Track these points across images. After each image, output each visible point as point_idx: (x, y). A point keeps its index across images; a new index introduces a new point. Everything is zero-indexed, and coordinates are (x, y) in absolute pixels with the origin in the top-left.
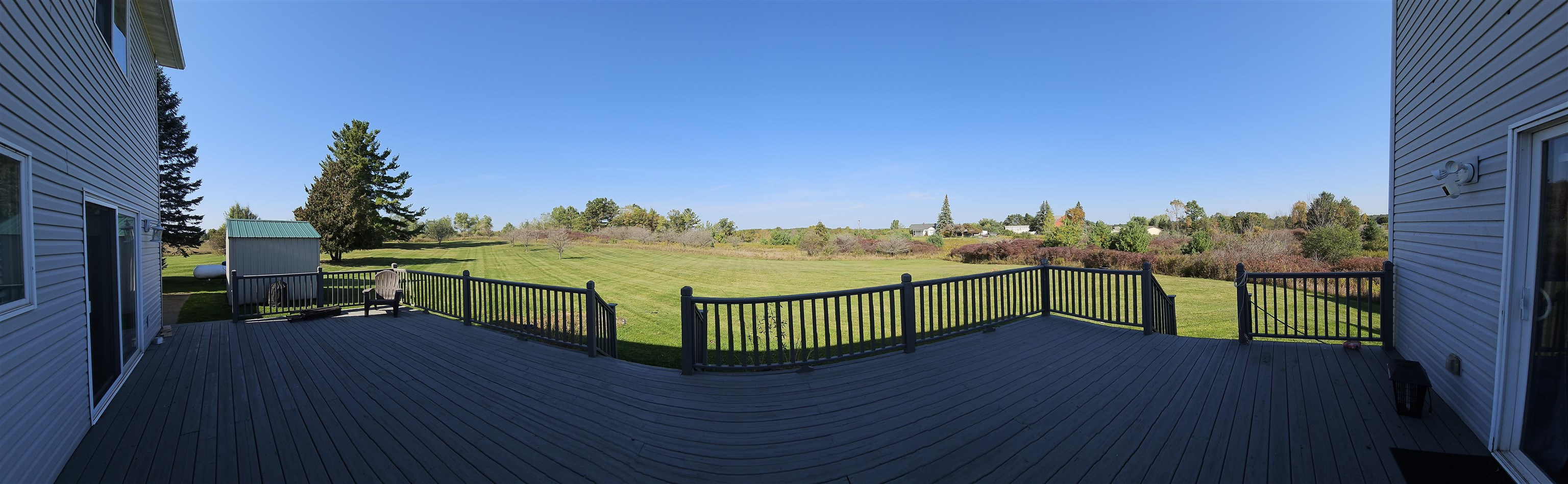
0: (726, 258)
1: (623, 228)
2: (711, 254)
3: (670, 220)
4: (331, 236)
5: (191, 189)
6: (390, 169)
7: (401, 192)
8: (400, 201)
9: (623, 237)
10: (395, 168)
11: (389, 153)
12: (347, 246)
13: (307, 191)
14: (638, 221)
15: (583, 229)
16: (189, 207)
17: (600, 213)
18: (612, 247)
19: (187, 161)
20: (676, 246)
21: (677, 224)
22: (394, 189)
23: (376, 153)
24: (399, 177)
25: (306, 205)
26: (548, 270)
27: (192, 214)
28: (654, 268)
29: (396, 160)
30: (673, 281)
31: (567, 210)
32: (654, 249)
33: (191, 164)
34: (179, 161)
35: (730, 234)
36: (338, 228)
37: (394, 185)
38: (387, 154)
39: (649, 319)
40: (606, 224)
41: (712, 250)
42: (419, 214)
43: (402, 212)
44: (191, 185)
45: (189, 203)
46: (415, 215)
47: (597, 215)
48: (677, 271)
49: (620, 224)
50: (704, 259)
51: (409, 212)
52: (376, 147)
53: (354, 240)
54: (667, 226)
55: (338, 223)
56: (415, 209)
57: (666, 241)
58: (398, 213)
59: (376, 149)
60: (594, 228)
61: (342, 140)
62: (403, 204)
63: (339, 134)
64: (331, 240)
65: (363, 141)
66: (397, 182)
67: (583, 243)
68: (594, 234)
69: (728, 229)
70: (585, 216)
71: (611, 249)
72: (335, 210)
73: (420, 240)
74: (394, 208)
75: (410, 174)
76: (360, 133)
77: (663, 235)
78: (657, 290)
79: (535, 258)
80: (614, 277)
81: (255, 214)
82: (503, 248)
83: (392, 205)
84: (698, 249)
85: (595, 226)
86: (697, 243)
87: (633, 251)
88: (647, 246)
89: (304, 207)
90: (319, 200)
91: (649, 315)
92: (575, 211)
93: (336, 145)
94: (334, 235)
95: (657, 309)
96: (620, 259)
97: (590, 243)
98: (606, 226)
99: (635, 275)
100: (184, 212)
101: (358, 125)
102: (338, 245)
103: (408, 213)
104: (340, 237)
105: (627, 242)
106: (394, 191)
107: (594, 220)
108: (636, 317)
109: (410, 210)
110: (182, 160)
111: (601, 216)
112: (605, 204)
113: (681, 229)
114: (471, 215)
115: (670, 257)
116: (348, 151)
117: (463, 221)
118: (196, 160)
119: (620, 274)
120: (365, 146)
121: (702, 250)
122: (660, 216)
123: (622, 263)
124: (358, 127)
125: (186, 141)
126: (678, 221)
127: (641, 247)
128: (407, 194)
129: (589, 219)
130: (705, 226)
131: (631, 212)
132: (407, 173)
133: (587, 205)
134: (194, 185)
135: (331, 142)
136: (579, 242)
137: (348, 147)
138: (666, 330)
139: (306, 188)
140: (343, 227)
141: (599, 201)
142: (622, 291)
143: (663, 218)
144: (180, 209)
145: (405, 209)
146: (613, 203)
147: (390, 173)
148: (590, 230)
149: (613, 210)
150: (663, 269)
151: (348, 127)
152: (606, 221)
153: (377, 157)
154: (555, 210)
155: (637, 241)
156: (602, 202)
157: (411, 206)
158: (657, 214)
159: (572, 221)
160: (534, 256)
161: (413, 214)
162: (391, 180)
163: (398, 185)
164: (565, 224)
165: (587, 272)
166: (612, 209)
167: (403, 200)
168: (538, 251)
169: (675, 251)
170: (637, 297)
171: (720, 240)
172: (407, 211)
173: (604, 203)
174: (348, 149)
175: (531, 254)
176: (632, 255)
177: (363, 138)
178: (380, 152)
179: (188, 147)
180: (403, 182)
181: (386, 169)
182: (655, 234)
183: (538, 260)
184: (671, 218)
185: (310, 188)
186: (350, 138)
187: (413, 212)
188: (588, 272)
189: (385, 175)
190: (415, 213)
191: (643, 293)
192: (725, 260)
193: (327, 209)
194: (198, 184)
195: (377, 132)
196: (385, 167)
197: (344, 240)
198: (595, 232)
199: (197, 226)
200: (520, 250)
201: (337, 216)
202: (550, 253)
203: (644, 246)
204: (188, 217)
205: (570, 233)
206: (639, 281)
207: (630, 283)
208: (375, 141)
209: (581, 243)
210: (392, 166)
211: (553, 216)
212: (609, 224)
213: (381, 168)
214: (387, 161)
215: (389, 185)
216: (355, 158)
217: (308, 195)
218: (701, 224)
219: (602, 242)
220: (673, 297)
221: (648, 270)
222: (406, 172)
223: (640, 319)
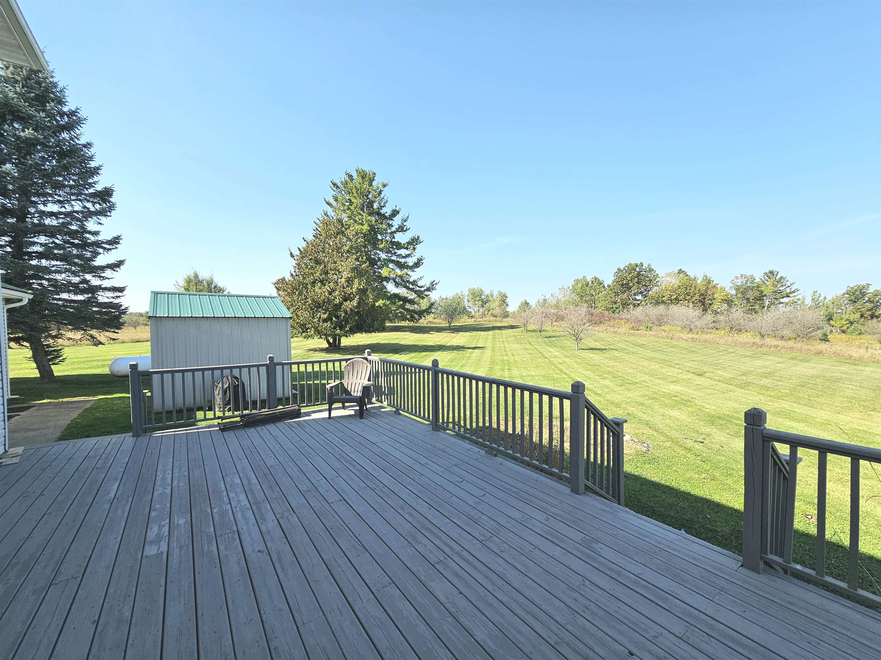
0: (857, 362)
1: (662, 307)
2: (819, 353)
3: (734, 292)
4: (325, 316)
5: (105, 249)
6: (400, 232)
7: (411, 261)
8: (410, 273)
9: (660, 322)
10: (405, 231)
11: (398, 212)
12: (347, 329)
13: (292, 256)
14: (683, 296)
15: (608, 309)
16: (102, 275)
17: (634, 285)
18: (645, 335)
19: (98, 206)
20: (745, 337)
21: (748, 299)
22: (403, 257)
23: (383, 211)
24: (409, 243)
25: (292, 275)
26: (561, 363)
27: (106, 284)
28: (705, 370)
29: (405, 221)
30: (736, 394)
31: (590, 283)
32: (706, 341)
33: (102, 213)
34: (85, 207)
35: (872, 317)
36: (336, 305)
37: (403, 252)
38: (395, 213)
39: (689, 450)
40: (639, 302)
41: (823, 346)
42: (428, 290)
43: (411, 286)
44: (103, 243)
45: (103, 268)
46: (424, 290)
47: (629, 288)
48: (744, 378)
49: (658, 302)
50: (802, 360)
51: (420, 287)
52: (382, 204)
53: (357, 321)
54: (729, 302)
55: (334, 300)
56: (424, 283)
57: (728, 329)
58: (408, 288)
59: (383, 207)
60: (623, 308)
61: (343, 193)
62: (414, 276)
63: (339, 184)
64: (325, 321)
65: (369, 196)
66: (407, 248)
67: (607, 329)
68: (623, 316)
69: (869, 305)
70: (611, 290)
71: (643, 339)
72: (329, 283)
73: (430, 322)
74: (403, 281)
75: (421, 239)
76: (366, 186)
77: (721, 318)
78: (708, 406)
79: (548, 348)
80: (642, 379)
81: (221, 286)
82: (516, 334)
83: (401, 277)
84: (791, 343)
85: (625, 305)
86: (786, 332)
87: (675, 343)
88: (694, 336)
89: (288, 277)
90: (310, 269)
91: (690, 443)
92: (601, 284)
93: (336, 200)
94: (329, 314)
95: (704, 436)
96: (653, 355)
97: (616, 329)
98: (638, 304)
99: (675, 379)
100: (95, 282)
101: (363, 175)
102: (335, 328)
103: (418, 288)
104: (337, 317)
105: (666, 329)
106: (403, 260)
107: (625, 296)
108: (668, 444)
109: (420, 283)
110: (89, 205)
111: (634, 290)
112: (639, 273)
113: (757, 307)
114: (487, 292)
115: (733, 355)
116: (352, 208)
117: (478, 298)
118: (112, 207)
119: (652, 375)
120: (371, 203)
121: (799, 345)
122: (719, 286)
123: (655, 360)
124: (363, 178)
125: (96, 179)
126: (751, 295)
127: (685, 338)
128: (417, 264)
129: (617, 294)
130: (808, 301)
131: (675, 282)
132: (418, 237)
133: (615, 274)
134: (109, 242)
135: (330, 194)
136: (602, 327)
137: (351, 203)
138: (717, 474)
139: (291, 253)
140: (341, 304)
141: (632, 268)
142: (650, 401)
143: (723, 289)
144: (88, 277)
145: (414, 283)
146: (651, 270)
147: (400, 238)
148: (617, 310)
149: (650, 280)
150: (720, 372)
151: (350, 177)
152: (639, 297)
153: (383, 217)
154: (577, 281)
155: (679, 328)
156: (635, 270)
157: (421, 279)
158: (714, 283)
159: (596, 297)
160: (547, 345)
161: (422, 289)
162: (399, 246)
163: (407, 252)
164: (586, 302)
165: (608, 369)
166: (648, 279)
167: (413, 271)
168: (553, 339)
169: (743, 345)
170: (675, 413)
171: (845, 328)
172: (417, 285)
173: (638, 270)
174: (351, 205)
175: (545, 342)
176: (672, 349)
177: (369, 192)
178: (387, 211)
179: (99, 187)
180: (414, 249)
181: (395, 232)
182: (709, 317)
183: (551, 350)
184: (737, 290)
185: (296, 253)
186: (354, 191)
187: (422, 287)
188: (610, 369)
189: (393, 240)
190: (425, 288)
191: (684, 408)
192: (856, 367)
193: (321, 282)
194: (115, 241)
195: (384, 186)
196: (393, 229)
197: (342, 321)
198: (625, 315)
199: (116, 301)
200: (532, 337)
201: (333, 290)
202: (566, 342)
203: (690, 336)
204: (99, 288)
205: (592, 315)
206: (680, 388)
207: (665, 391)
208: (382, 196)
209: (604, 328)
210: (401, 229)
211: (574, 290)
212: (643, 303)
213: (389, 231)
214: (396, 222)
215: (399, 252)
216: (360, 217)
217: (293, 262)
218: (800, 297)
219: (633, 328)
220: (735, 421)
221: (694, 373)
222: (416, 236)
223: (676, 448)
